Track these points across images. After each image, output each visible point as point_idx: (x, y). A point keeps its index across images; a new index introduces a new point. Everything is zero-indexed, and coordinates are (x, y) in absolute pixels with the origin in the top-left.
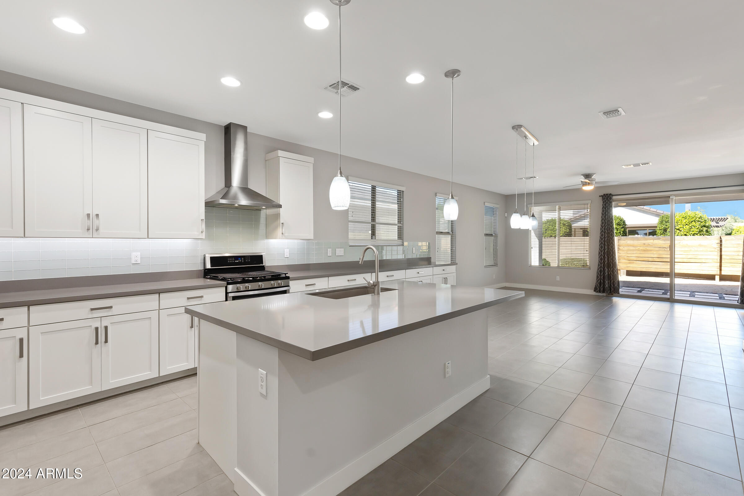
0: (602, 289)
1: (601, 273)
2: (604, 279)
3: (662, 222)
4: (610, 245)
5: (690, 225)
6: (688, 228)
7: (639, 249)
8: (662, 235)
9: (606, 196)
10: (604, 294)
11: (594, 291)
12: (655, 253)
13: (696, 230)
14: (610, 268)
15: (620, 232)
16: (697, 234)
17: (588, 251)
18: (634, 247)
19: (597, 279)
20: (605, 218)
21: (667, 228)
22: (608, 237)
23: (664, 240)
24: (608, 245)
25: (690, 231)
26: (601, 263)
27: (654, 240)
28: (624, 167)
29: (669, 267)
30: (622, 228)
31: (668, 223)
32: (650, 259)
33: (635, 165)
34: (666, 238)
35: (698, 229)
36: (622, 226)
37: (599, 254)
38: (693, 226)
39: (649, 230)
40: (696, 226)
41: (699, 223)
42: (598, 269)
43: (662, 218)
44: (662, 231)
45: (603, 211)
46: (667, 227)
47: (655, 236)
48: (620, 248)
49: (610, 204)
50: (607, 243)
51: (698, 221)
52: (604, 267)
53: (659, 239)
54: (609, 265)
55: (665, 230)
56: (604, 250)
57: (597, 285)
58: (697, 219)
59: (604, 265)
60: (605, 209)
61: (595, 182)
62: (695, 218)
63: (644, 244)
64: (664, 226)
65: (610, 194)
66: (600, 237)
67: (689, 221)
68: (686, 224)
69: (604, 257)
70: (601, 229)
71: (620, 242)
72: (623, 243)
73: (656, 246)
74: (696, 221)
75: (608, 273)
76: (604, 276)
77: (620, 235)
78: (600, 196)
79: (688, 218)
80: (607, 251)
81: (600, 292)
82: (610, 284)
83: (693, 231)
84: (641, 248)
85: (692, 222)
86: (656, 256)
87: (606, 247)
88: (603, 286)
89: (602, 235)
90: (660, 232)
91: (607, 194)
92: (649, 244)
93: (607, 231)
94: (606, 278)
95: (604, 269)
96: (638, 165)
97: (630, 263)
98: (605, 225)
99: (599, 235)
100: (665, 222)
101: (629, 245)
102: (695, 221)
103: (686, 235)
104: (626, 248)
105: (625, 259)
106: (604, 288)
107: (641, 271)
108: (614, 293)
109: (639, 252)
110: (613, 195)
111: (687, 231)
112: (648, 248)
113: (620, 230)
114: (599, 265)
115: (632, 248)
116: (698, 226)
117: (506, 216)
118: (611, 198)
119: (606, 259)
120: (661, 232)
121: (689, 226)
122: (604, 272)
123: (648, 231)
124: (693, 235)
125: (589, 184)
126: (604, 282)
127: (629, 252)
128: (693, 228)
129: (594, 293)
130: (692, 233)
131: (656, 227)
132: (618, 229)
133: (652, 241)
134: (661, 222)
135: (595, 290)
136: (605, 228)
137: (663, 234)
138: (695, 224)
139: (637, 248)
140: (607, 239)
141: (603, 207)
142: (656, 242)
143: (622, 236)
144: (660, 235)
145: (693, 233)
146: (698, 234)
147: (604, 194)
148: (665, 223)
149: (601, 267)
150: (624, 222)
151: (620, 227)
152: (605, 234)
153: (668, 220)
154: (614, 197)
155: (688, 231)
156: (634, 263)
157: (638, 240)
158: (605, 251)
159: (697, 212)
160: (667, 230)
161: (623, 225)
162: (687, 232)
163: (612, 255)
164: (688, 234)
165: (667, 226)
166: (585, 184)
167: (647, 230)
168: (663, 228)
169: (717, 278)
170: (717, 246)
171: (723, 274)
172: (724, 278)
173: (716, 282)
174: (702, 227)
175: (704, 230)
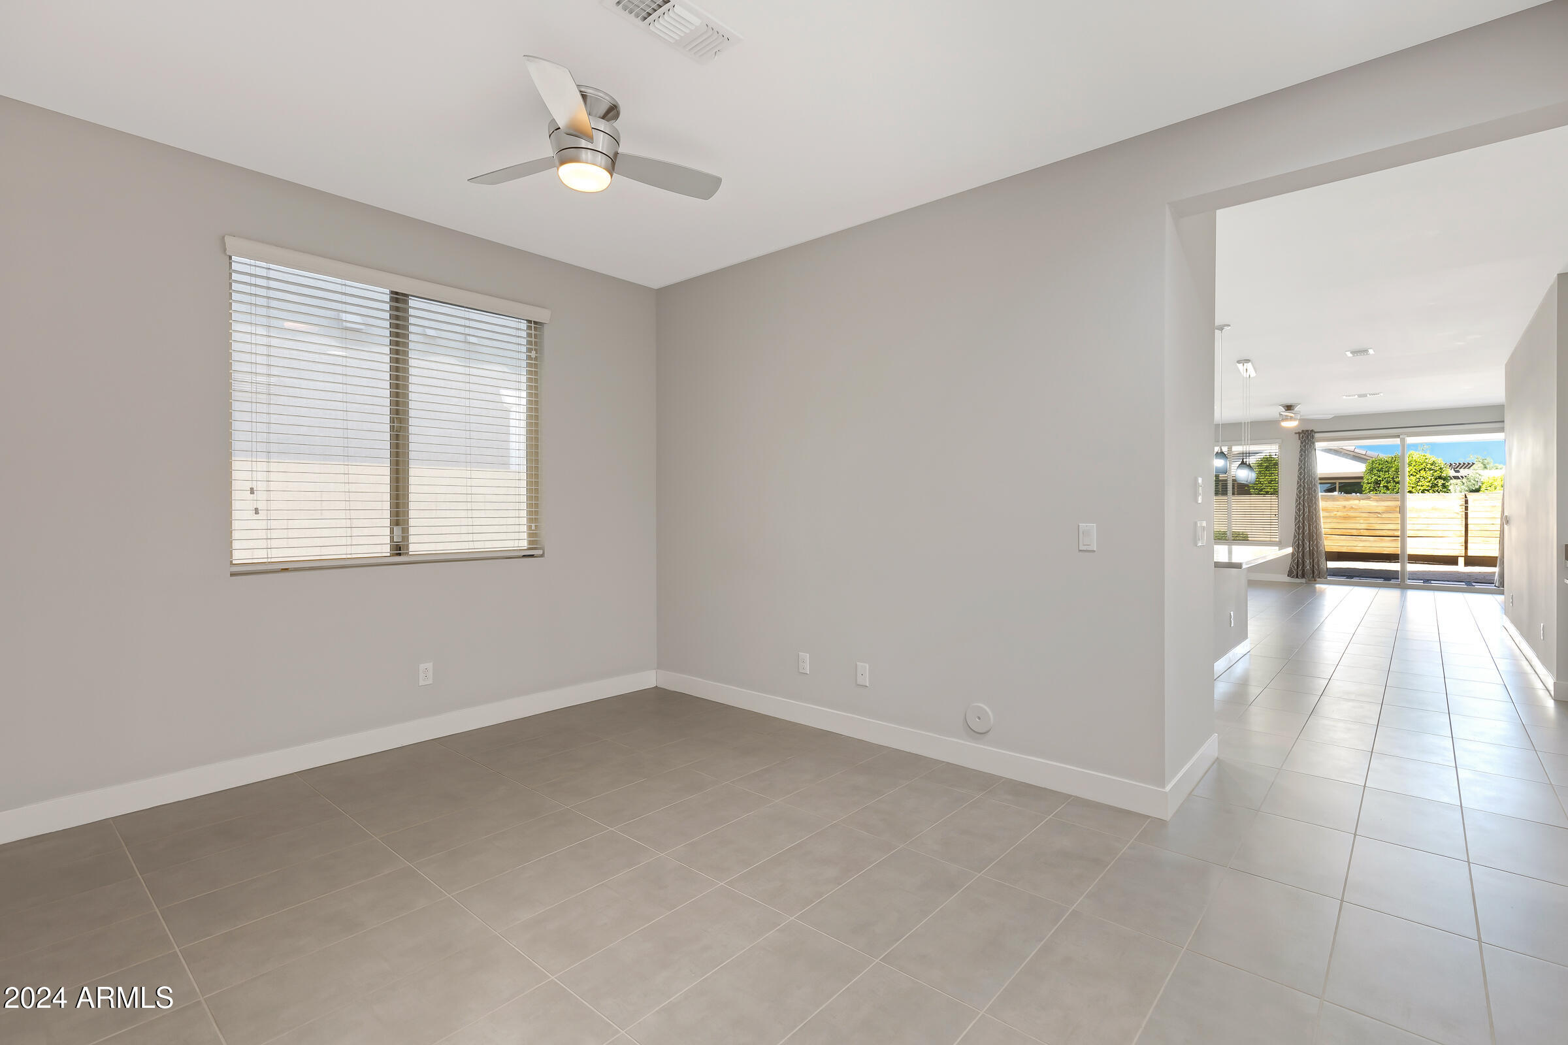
0: (1300, 573)
1: (1298, 549)
2: (1303, 558)
3: (1373, 470)
5: (1418, 476)
6: (1414, 480)
7: (1336, 515)
8: (1372, 493)
9: (1305, 434)
10: (1303, 581)
11: (1288, 576)
12: (1362, 521)
13: (1428, 484)
14: (1312, 541)
16: (1428, 491)
19: (1292, 558)
20: (1304, 465)
21: (1380, 481)
22: (1309, 494)
23: (1377, 501)
24: (1309, 507)
25: (1418, 485)
26: (1299, 534)
27: (1359, 501)
28: (1344, 397)
31: (1381, 472)
32: (1354, 532)
33: (1360, 396)
34: (1380, 497)
35: (1429, 482)
37: (1296, 520)
38: (1422, 478)
39: (1340, 482)
40: (1427, 478)
41: (1432, 471)
42: (1294, 543)
43: (1373, 464)
44: (1372, 485)
45: (1301, 456)
46: (1380, 479)
47: (1360, 494)
49: (1309, 445)
50: (1308, 503)
51: (1430, 469)
52: (1304, 540)
53: (1369, 498)
55: (1377, 484)
56: (1303, 513)
57: (1293, 567)
58: (1428, 467)
60: (1305, 455)
61: (1299, 416)
62: (1424, 464)
63: (1345, 507)
64: (1376, 477)
65: (1311, 430)
69: (1303, 524)
70: (1298, 482)
73: (1364, 510)
74: (1426, 469)
75: (1310, 548)
76: (1303, 552)
78: (1296, 433)
79: (1414, 464)
80: (1308, 516)
81: (1297, 577)
82: (1313, 565)
83: (1422, 486)
84: (1339, 514)
85: (1419, 471)
86: (1363, 526)
87: (1306, 510)
88: (1302, 568)
89: (1300, 492)
90: (1368, 488)
91: (1307, 431)
92: (1352, 508)
94: (1307, 555)
95: (1303, 542)
96: (1365, 396)
98: (1304, 476)
100: (1378, 470)
101: (1330, 507)
102: (1424, 469)
103: (1411, 492)
106: (1304, 570)
107: (1339, 552)
108: (1319, 578)
110: (1315, 432)
111: (1412, 485)
112: (1351, 514)
114: (1295, 537)
116: (1430, 478)
118: (1313, 437)
119: (1306, 528)
120: (1370, 488)
121: (1415, 478)
122: (1303, 547)
123: (1337, 485)
124: (1422, 492)
125: (1291, 418)
126: (1303, 561)
127: (1330, 521)
128: (1422, 480)
129: (1288, 579)
130: (1420, 490)
131: (1362, 478)
134: (1371, 471)
135: (1290, 574)
136: (1304, 481)
137: (1375, 489)
138: (1424, 474)
139: (1332, 514)
140: (1308, 498)
141: (1301, 450)
142: (1364, 503)
143: (1323, 494)
144: (1369, 492)
145: (1422, 488)
146: (1430, 491)
147: (1303, 431)
148: (1376, 472)
149: (1298, 539)
152: (1304, 490)
153: (1382, 468)
154: (1317, 435)
155: (1414, 486)
156: (1329, 539)
158: (1304, 516)
159: (1428, 456)
160: (1380, 484)
162: (1413, 488)
163: (1316, 521)
164: (1413, 490)
165: (1379, 476)
166: (1286, 419)
167: (1336, 482)
168: (1373, 480)
169: (1461, 561)
170: (1461, 510)
171: (1469, 555)
172: (1470, 561)
173: (1461, 567)
174: (1436, 479)
175: (1440, 484)
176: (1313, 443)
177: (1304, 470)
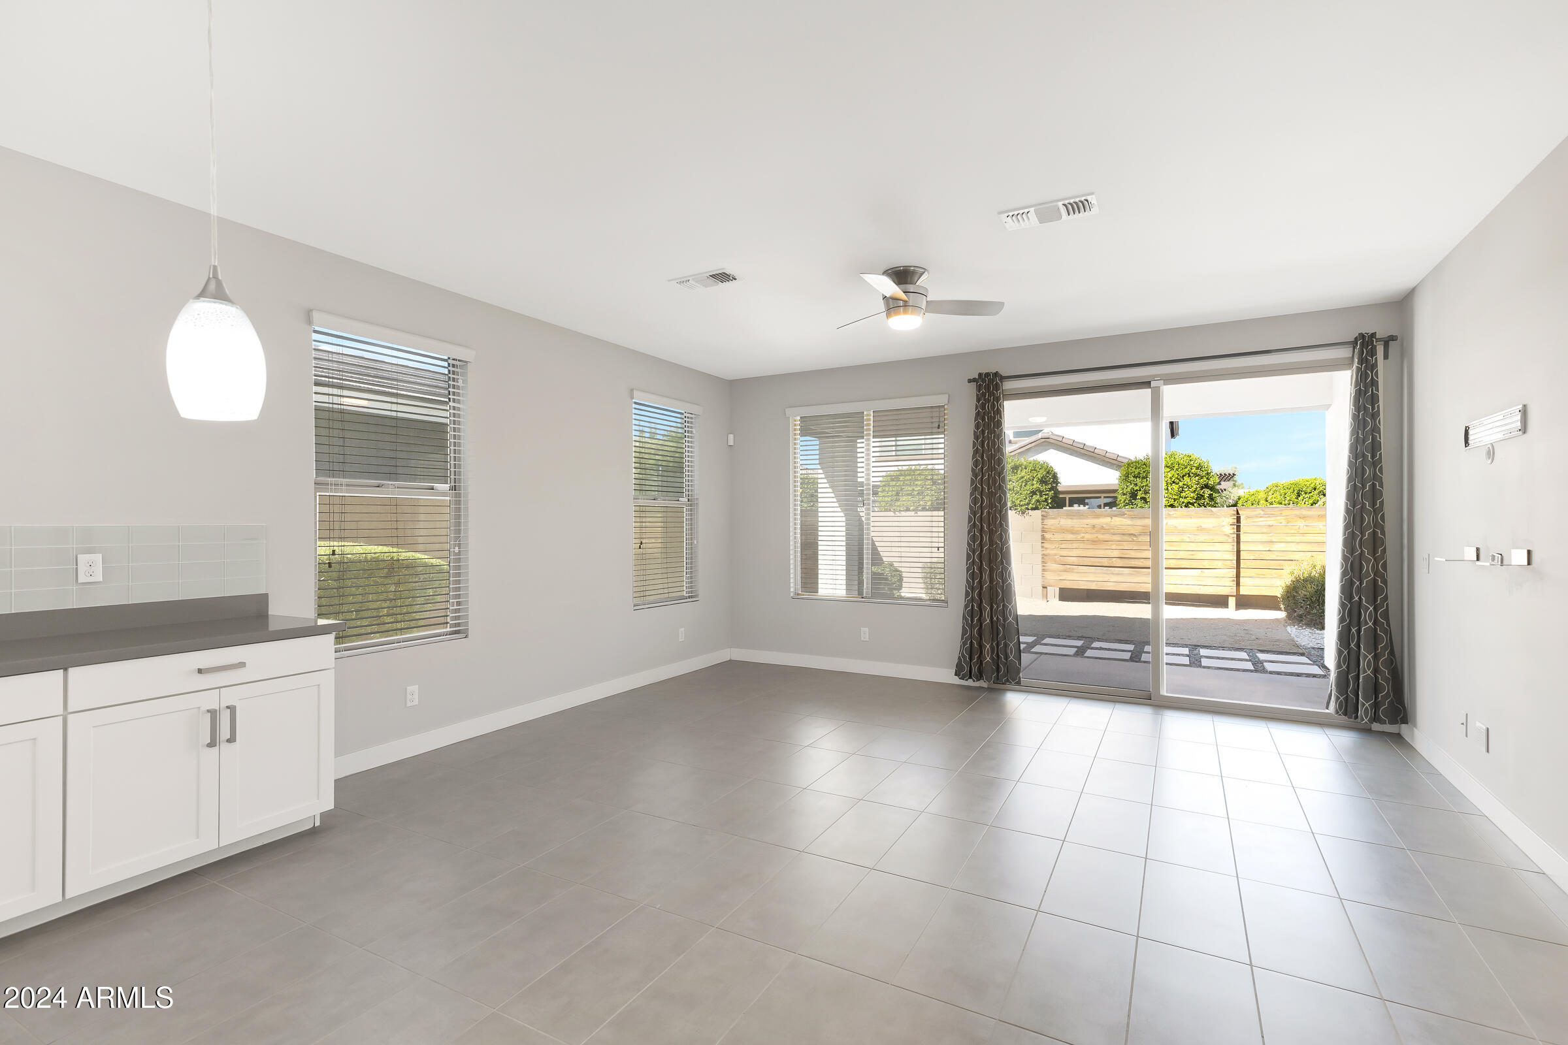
0: (975, 670)
1: (972, 621)
2: (981, 639)
3: (1128, 477)
4: (996, 532)
5: (1181, 484)
6: (1176, 489)
7: (1083, 537)
8: (1127, 507)
9: (984, 381)
10: (983, 684)
11: (956, 675)
12: (1114, 547)
13: (1192, 495)
15: (1046, 500)
16: (1192, 504)
17: (942, 550)
18: (1073, 533)
19: (962, 639)
20: (983, 446)
21: (1137, 490)
22: (991, 505)
23: (1132, 518)
24: (991, 532)
25: (1180, 497)
26: (973, 589)
27: (1111, 516)
29: (1149, 579)
30: (1050, 490)
31: (1138, 479)
32: (1106, 562)
34: (1135, 512)
35: (1195, 491)
36: (1050, 486)
38: (1185, 487)
39: (1105, 497)
40: (1192, 486)
41: (1197, 478)
42: (966, 606)
43: (1128, 468)
44: (1128, 496)
46: (1137, 488)
47: (1114, 509)
48: (1047, 536)
49: (994, 404)
50: (989, 526)
51: (1196, 475)
53: (1122, 515)
54: (995, 595)
55: (1134, 495)
56: (981, 545)
57: (963, 654)
58: (1193, 471)
59: (980, 594)
60: (983, 419)
61: (925, 303)
62: (1188, 468)
63: (1094, 527)
64: (1132, 486)
65: (996, 374)
66: (970, 505)
67: (1178, 474)
68: (1174, 482)
69: (981, 568)
70: (972, 482)
71: (1046, 522)
72: (1052, 525)
73: (1116, 531)
74: (1191, 475)
77: (1047, 505)
78: (970, 381)
79: (1176, 467)
80: (990, 551)
81: (971, 677)
83: (1185, 498)
84: (1087, 536)
85: (1183, 476)
86: (1116, 554)
87: (986, 538)
88: (979, 657)
89: (975, 501)
90: (1123, 500)
91: (987, 374)
92: (1102, 527)
93: (988, 490)
94: (987, 634)
95: (980, 606)
97: (1065, 571)
98: (982, 468)
99: (967, 501)
100: (1134, 477)
101: (1064, 531)
102: (1189, 474)
103: (1172, 506)
104: (1058, 537)
105: (1055, 562)
106: (981, 663)
107: (1088, 590)
108: (1008, 679)
109: (1082, 546)
110: (1003, 378)
111: (1174, 497)
112: (1101, 537)
113: (1047, 494)
115: (1070, 537)
116: (1195, 486)
117: (731, 443)
118: (997, 387)
119: (986, 576)
120: (1125, 500)
121: (1178, 486)
122: (981, 615)
123: (1103, 501)
124: (1186, 506)
125: (905, 306)
126: (981, 646)
127: (1063, 546)
128: (1186, 489)
129: (956, 681)
130: (1183, 502)
131: (1115, 491)
132: (1043, 491)
133: (1108, 520)
134: (1126, 479)
135: (959, 670)
136: (982, 478)
137: (1130, 503)
138: (1189, 481)
139: (1079, 537)
140: (989, 513)
141: (978, 414)
142: (1118, 521)
143: (1050, 508)
144: (1124, 506)
145: (1186, 501)
146: (1195, 504)
147: (980, 375)
148: (1132, 478)
149: (973, 599)
150: (1055, 477)
151: (1046, 488)
152: (982, 498)
153: (1139, 473)
154: (1007, 385)
155: (1176, 497)
156: (1075, 571)
157: (1080, 518)
158: (982, 551)
160: (1136, 495)
161: (1053, 481)
162: (1175, 500)
164: (1176, 504)
165: (1136, 485)
166: (893, 306)
167: (1100, 497)
168: (1129, 489)
169: (1232, 601)
170: (1232, 531)
171: (1242, 593)
172: (1244, 602)
173: (1231, 613)
174: (1202, 488)
175: (1206, 495)
176: (998, 399)
177: (982, 458)
